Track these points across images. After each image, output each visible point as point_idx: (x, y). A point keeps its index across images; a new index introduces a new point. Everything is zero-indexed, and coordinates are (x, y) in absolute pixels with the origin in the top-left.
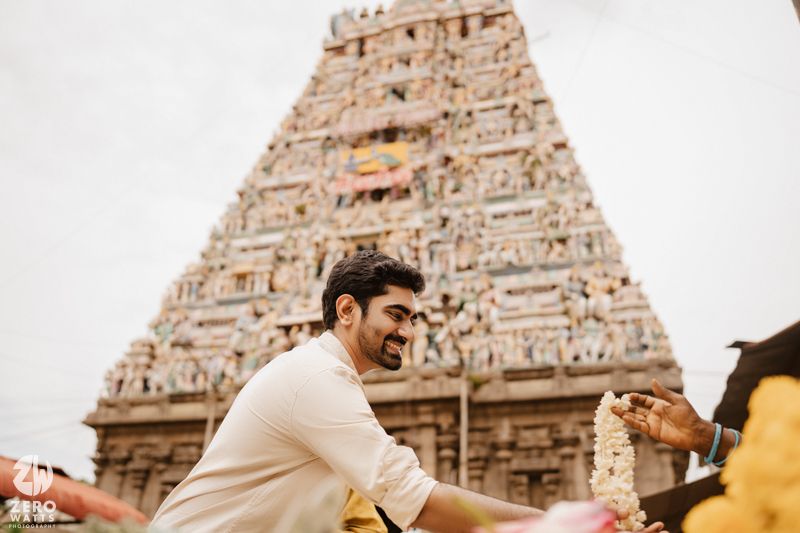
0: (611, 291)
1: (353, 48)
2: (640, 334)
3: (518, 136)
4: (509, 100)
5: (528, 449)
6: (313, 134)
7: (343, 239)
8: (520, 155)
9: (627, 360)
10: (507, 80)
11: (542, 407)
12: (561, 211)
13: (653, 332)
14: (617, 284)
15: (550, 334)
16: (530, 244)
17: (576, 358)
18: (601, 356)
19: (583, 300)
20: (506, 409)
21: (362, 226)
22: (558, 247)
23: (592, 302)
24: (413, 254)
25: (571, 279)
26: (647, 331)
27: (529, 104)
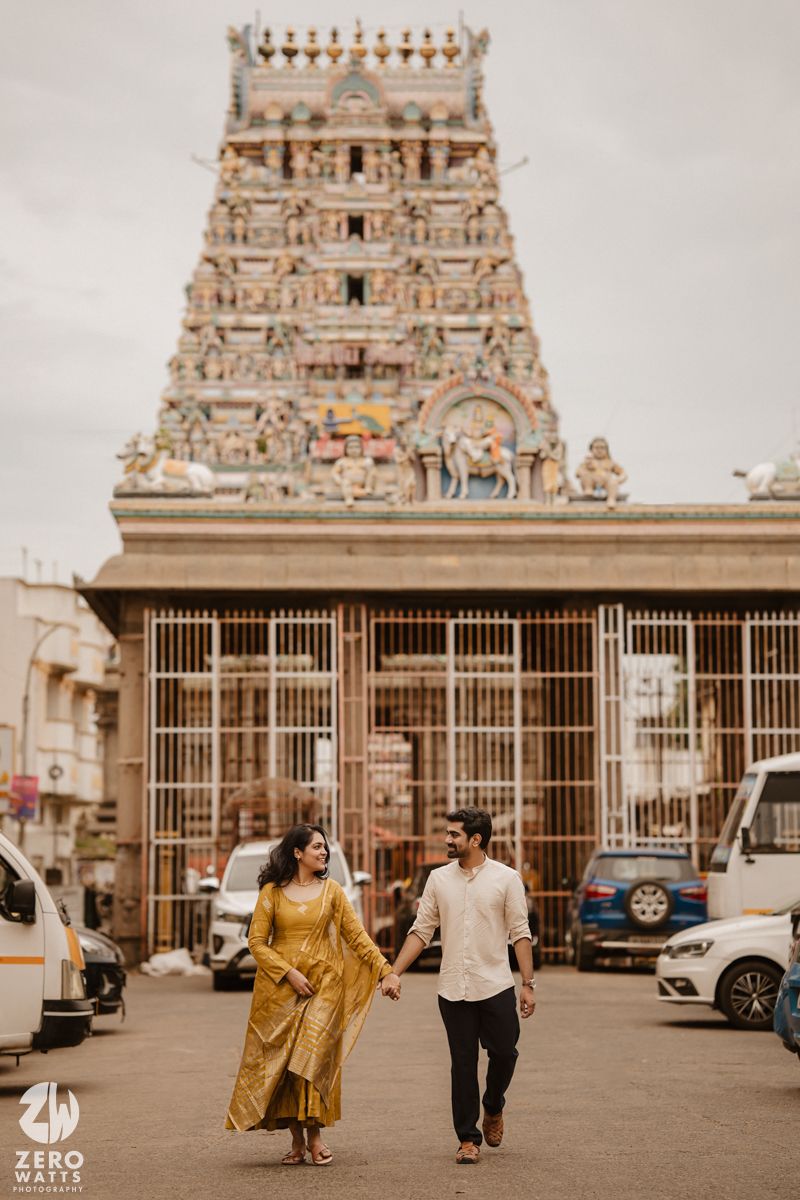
1: (274, 159)
4: (484, 319)
6: (251, 320)
27: (506, 331)
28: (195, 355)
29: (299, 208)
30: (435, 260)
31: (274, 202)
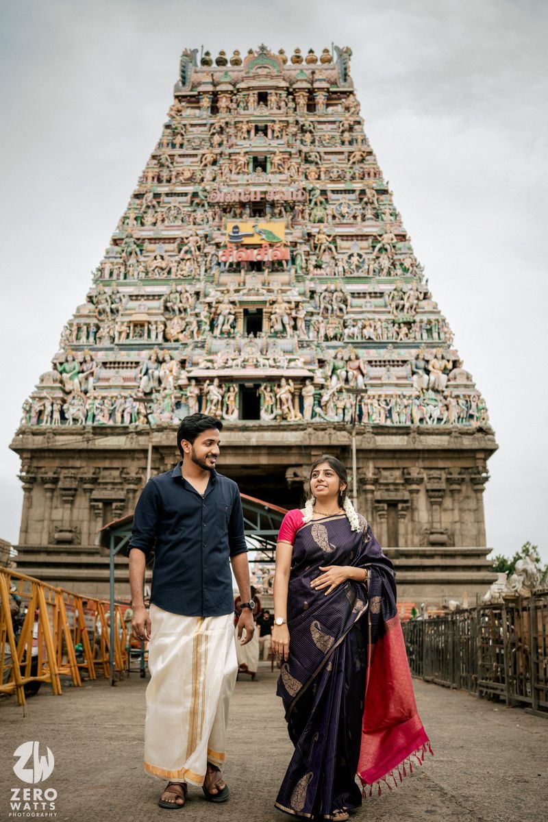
0: (445, 371)
1: (206, 102)
2: (469, 408)
3: (367, 223)
4: (357, 186)
5: (387, 484)
6: (181, 189)
7: (233, 303)
8: (370, 240)
9: (459, 425)
10: (354, 163)
11: (398, 455)
12: (406, 297)
13: (477, 405)
14: (450, 366)
15: (405, 402)
16: (384, 324)
17: (421, 420)
18: (440, 420)
19: (426, 376)
20: (372, 455)
21: (248, 295)
22: (404, 330)
23: (432, 377)
24: (292, 323)
25: (417, 358)
26: (474, 405)
27: (374, 192)
28: (137, 211)
29: (221, 127)
30: (318, 153)
31: (205, 125)
